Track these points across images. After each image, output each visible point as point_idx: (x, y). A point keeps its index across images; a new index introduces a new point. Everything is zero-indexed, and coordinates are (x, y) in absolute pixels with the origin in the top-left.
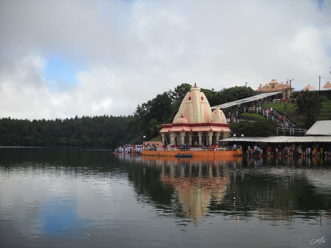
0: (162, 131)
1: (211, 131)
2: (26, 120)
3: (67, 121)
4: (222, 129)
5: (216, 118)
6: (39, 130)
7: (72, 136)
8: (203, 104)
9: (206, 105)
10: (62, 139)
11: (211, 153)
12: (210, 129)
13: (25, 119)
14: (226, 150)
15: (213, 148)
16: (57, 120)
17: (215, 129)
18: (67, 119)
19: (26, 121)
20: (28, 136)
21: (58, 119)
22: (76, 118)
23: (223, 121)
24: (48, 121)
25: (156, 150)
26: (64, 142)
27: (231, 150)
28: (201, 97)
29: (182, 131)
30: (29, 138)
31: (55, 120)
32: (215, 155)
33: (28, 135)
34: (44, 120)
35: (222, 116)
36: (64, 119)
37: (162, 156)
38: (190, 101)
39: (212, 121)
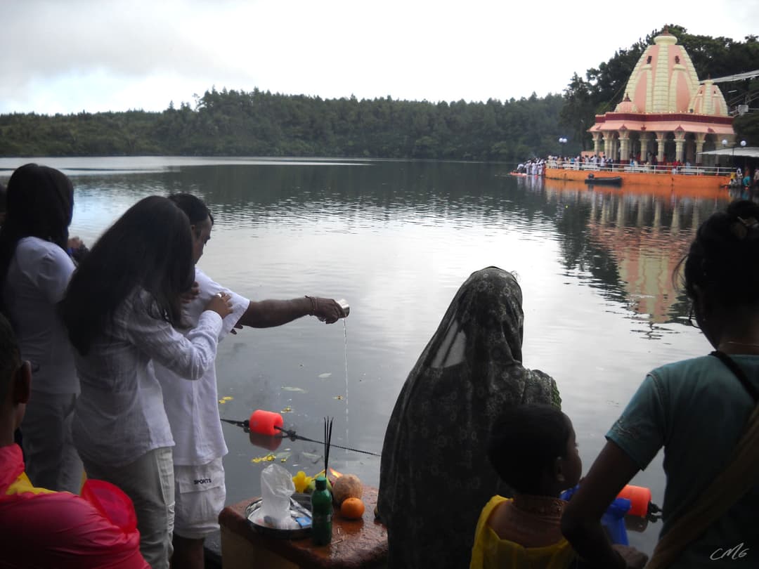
0: (593, 129)
1: (680, 130)
2: (423, 102)
3: (512, 104)
4: (712, 128)
5: (701, 103)
6: (450, 123)
7: (521, 139)
8: (675, 73)
9: (685, 74)
10: (497, 145)
11: (666, 180)
12: (678, 126)
13: (421, 101)
14: (705, 174)
15: (671, 169)
16: (490, 101)
17: (689, 127)
18: (512, 100)
19: (425, 104)
20: (426, 137)
21: (493, 99)
22: (533, 98)
23: (718, 109)
24: (472, 104)
25: (563, 168)
26: (502, 151)
27: (714, 174)
28: (674, 58)
29: (620, 130)
30: (427, 140)
31: (485, 103)
32: (674, 183)
33: (425, 135)
34: (462, 102)
35: (714, 99)
36: (507, 101)
37: (570, 180)
38: (649, 66)
39: (692, 111)
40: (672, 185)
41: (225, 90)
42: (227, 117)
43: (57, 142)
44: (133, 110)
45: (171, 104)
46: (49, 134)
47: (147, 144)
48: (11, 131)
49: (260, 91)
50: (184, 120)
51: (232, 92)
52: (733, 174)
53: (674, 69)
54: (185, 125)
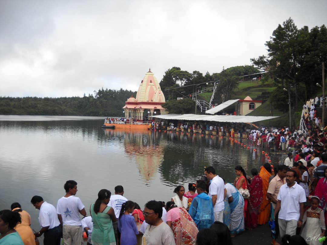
1: (140, 108)
4: (156, 107)
38: (141, 84)
40: (130, 129)
41: (107, 89)
42: (105, 101)
43: (32, 109)
44: (74, 97)
45: (85, 94)
46: (30, 106)
47: (72, 111)
48: (15, 105)
49: (123, 89)
50: (89, 101)
51: (110, 90)
52: (150, 124)
53: (149, 85)
54: (88, 103)
